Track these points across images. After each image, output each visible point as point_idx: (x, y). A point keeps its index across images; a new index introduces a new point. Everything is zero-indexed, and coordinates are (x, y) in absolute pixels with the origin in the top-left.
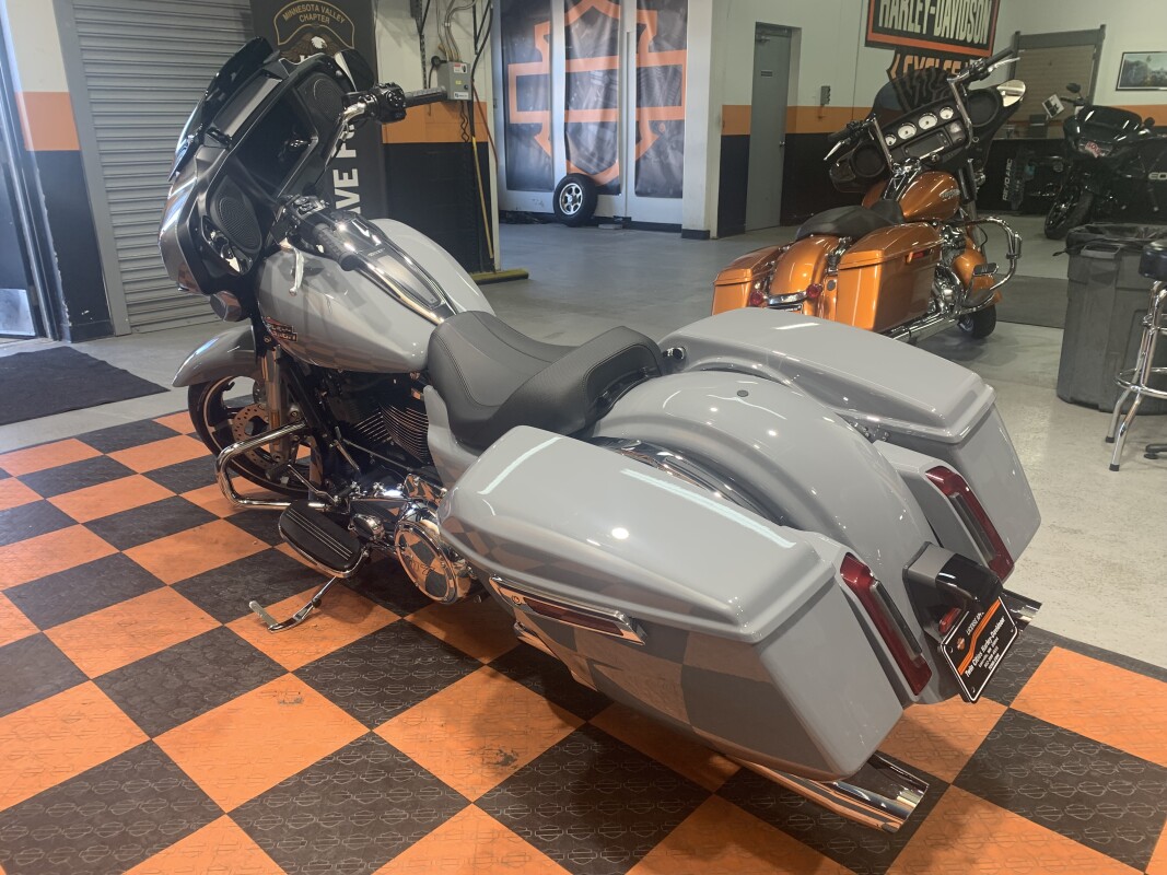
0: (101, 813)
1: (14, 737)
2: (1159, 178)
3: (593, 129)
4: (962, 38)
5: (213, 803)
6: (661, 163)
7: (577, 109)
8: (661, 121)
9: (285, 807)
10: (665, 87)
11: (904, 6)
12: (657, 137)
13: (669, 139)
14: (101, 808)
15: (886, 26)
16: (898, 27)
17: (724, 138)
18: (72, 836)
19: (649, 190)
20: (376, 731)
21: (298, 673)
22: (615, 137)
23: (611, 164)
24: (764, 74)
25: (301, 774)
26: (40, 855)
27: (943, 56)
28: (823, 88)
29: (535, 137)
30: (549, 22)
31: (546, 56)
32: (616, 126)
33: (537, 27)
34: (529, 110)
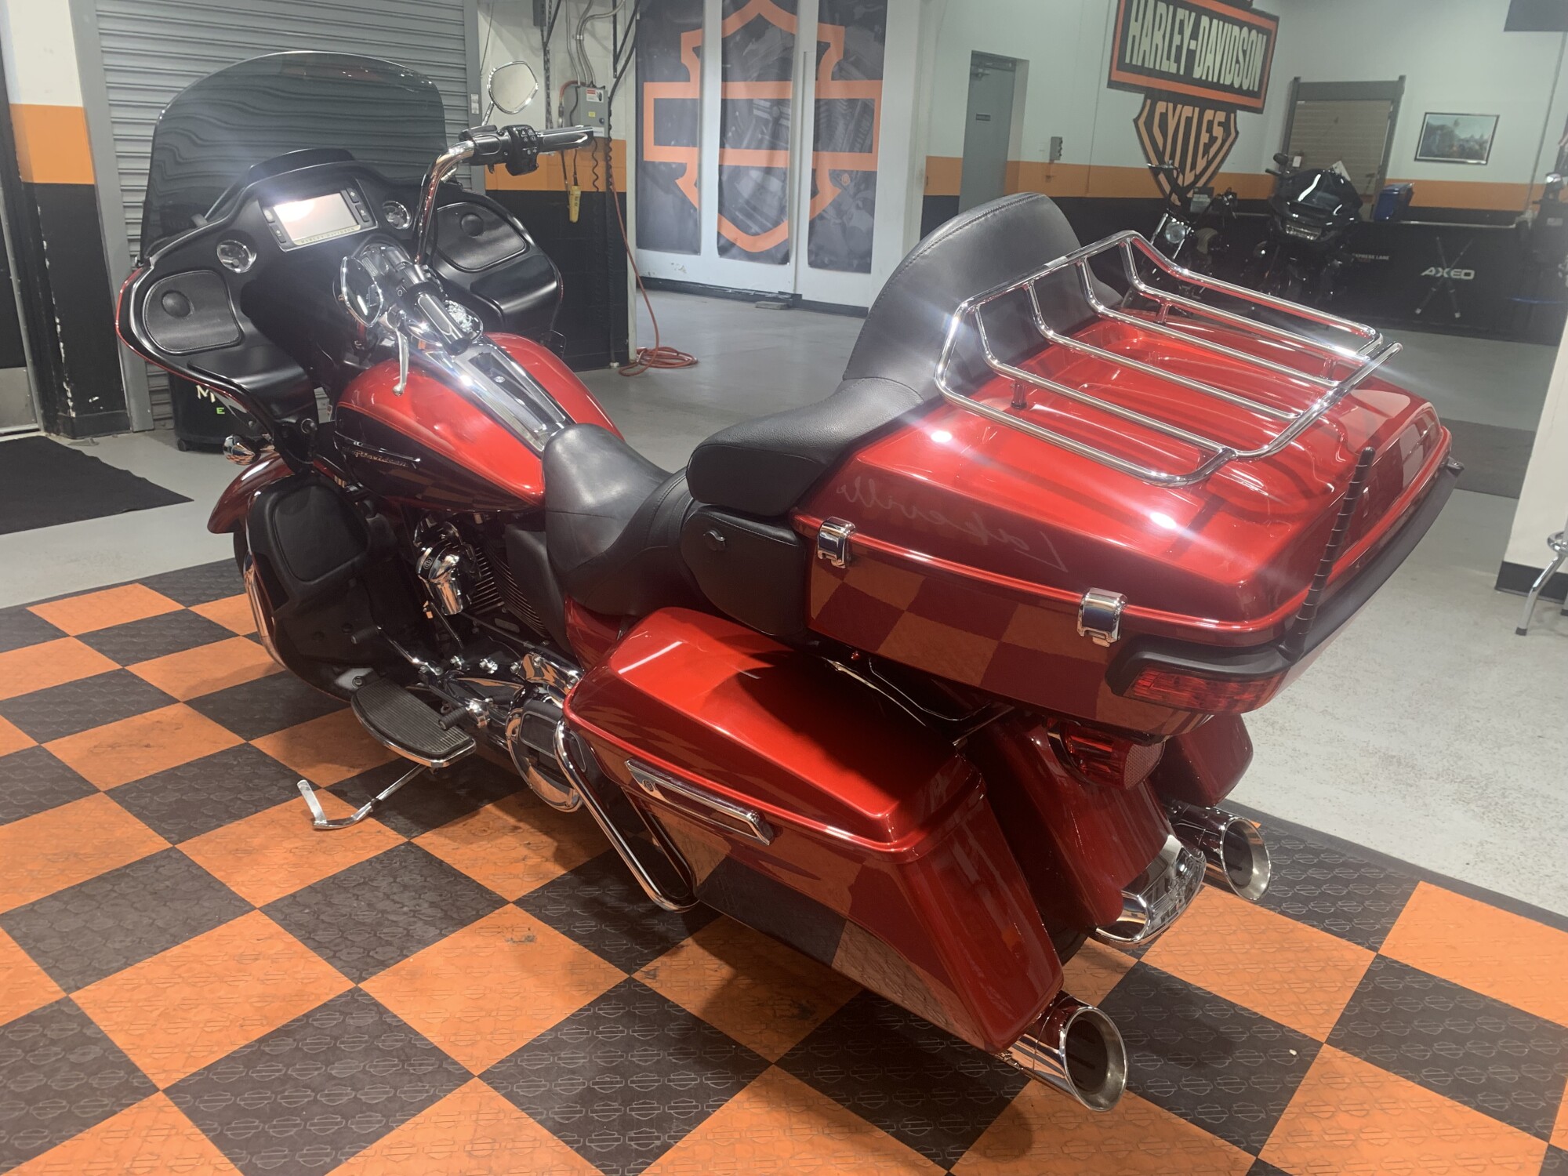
0: (319, 1074)
1: (180, 980)
2: (1463, 277)
3: (755, 175)
4: (1228, 82)
5: (455, 1063)
6: (844, 228)
7: (733, 148)
8: (845, 171)
9: (547, 1070)
10: (851, 127)
11: (1158, 37)
12: (839, 191)
13: (855, 194)
14: (317, 1069)
15: (1134, 63)
16: (1149, 64)
17: (925, 197)
18: (290, 1103)
19: (826, 260)
20: (637, 976)
21: (519, 903)
22: (783, 189)
23: (777, 223)
24: (980, 117)
25: (555, 1029)
26: (257, 1127)
27: (1203, 104)
28: (1053, 139)
29: (677, 181)
30: (700, 30)
31: (695, 75)
32: (785, 174)
33: (684, 35)
34: (670, 145)
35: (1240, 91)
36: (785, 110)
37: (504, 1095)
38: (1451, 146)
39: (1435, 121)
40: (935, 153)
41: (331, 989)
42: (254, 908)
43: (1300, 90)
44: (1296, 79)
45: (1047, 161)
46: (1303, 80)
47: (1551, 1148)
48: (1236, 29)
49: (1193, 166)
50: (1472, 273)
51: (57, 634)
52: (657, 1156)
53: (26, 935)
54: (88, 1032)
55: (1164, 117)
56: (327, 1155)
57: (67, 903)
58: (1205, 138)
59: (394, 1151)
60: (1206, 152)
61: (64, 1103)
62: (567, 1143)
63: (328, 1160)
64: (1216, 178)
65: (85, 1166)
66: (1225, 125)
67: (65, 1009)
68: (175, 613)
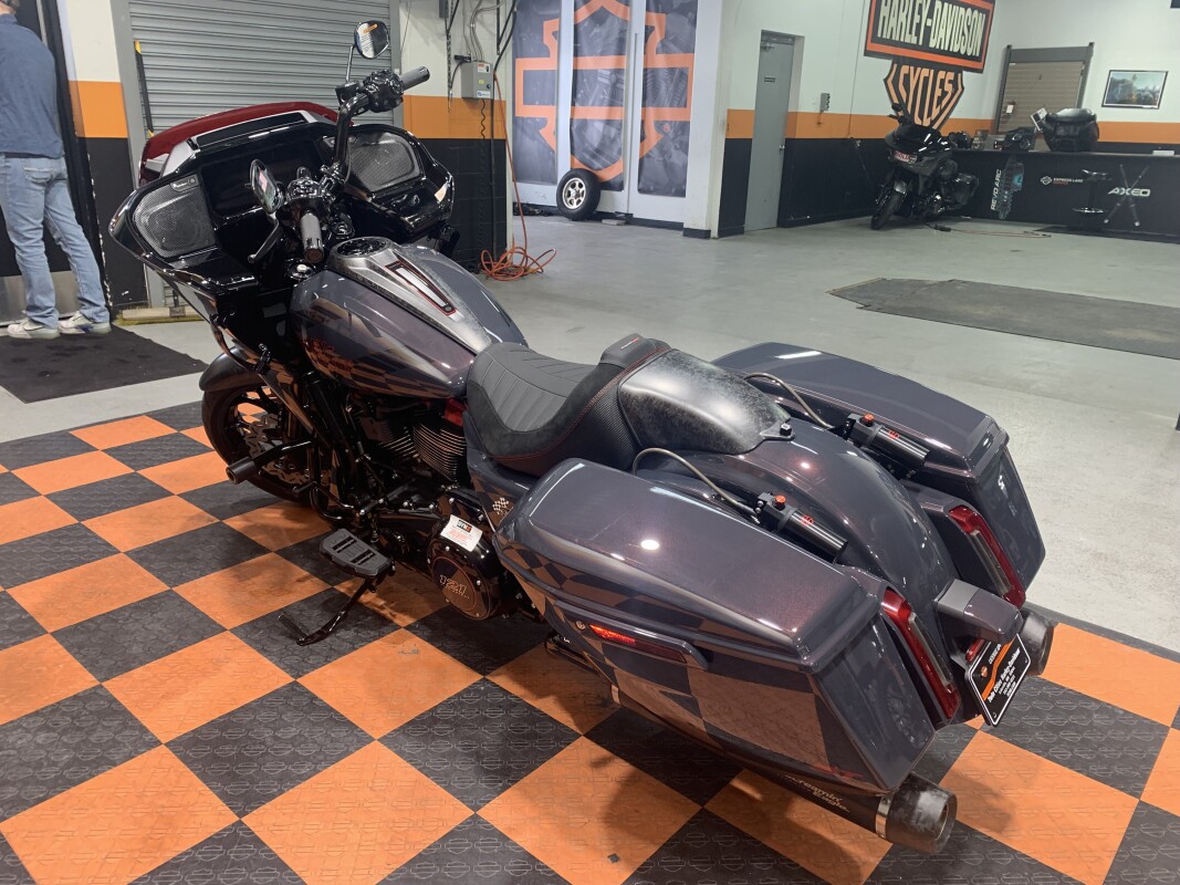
0: (270, 737)
1: (175, 675)
2: (1141, 195)
3: (599, 126)
4: (956, 50)
5: (362, 731)
6: (665, 161)
7: (583, 105)
8: (665, 122)
10: (671, 88)
11: (902, 16)
12: (661, 136)
13: (674, 139)
14: (268, 733)
15: (884, 36)
16: (896, 38)
17: (728, 142)
18: (250, 754)
19: (652, 188)
20: (489, 678)
21: (409, 628)
22: (620, 134)
23: (614, 161)
24: (767, 80)
25: (432, 710)
26: (228, 769)
27: (937, 67)
28: (823, 95)
29: (541, 131)
30: (557, 20)
31: (553, 53)
32: (621, 124)
33: (545, 23)
34: (534, 104)
35: (965, 57)
36: (619, 76)
37: (396, 752)
38: (1131, 95)
39: (1118, 77)
40: (733, 107)
41: (278, 682)
42: (225, 630)
43: (1011, 55)
44: (1009, 47)
45: (818, 111)
46: (1013, 48)
47: (1141, 802)
48: (962, 10)
49: (929, 115)
50: (1149, 191)
51: (90, 448)
52: (499, 793)
53: (72, 645)
54: (113, 706)
55: (907, 77)
56: (276, 787)
57: (100, 625)
58: (938, 92)
59: (319, 786)
60: (939, 103)
61: (99, 751)
62: (438, 783)
63: (275, 790)
64: (947, 122)
65: (112, 790)
66: (954, 83)
67: (99, 691)
68: (171, 435)
